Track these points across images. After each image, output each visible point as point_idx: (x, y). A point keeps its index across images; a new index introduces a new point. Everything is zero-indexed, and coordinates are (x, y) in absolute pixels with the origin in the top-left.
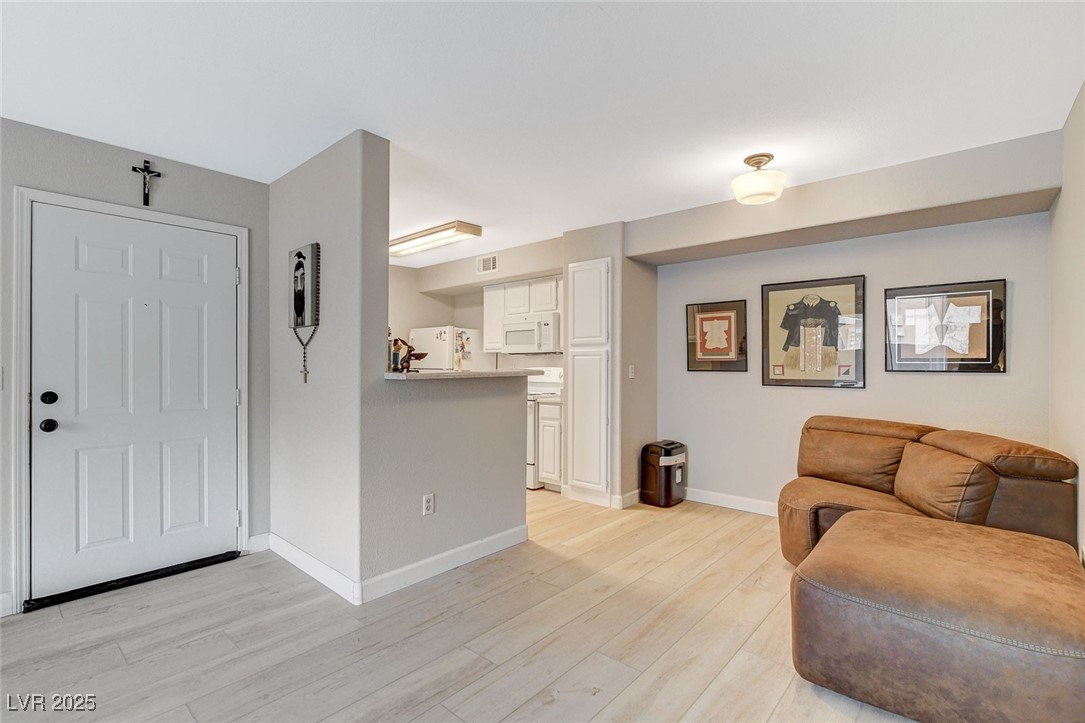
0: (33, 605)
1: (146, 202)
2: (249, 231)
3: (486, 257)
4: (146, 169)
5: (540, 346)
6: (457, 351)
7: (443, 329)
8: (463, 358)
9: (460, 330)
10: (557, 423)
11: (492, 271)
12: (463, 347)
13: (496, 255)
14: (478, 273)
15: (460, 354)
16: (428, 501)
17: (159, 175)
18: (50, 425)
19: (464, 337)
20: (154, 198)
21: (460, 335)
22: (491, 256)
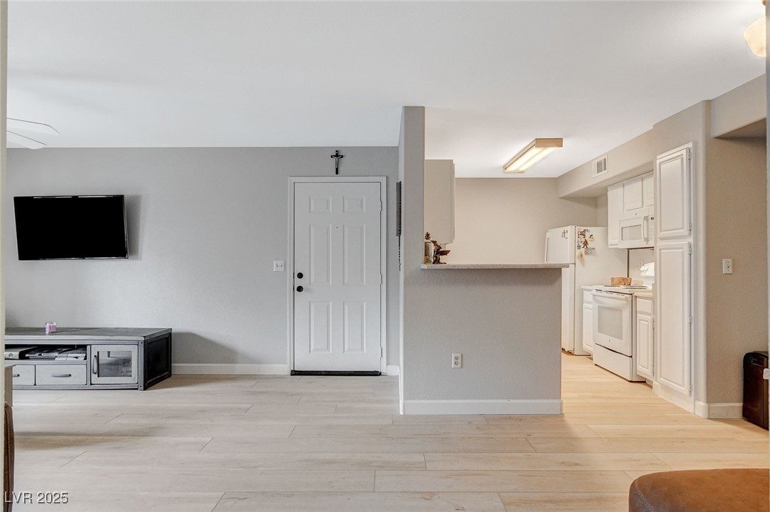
0: (295, 373)
1: (337, 173)
2: (387, 178)
3: (598, 160)
4: (337, 155)
5: (647, 240)
6: (579, 247)
7: (566, 228)
8: (586, 253)
9: (582, 229)
10: (650, 317)
11: (604, 172)
12: (586, 243)
13: (605, 157)
14: (594, 176)
15: (583, 250)
16: (456, 358)
17: (342, 157)
18: (300, 289)
19: (587, 235)
20: (341, 170)
21: (583, 234)
22: (602, 158)
